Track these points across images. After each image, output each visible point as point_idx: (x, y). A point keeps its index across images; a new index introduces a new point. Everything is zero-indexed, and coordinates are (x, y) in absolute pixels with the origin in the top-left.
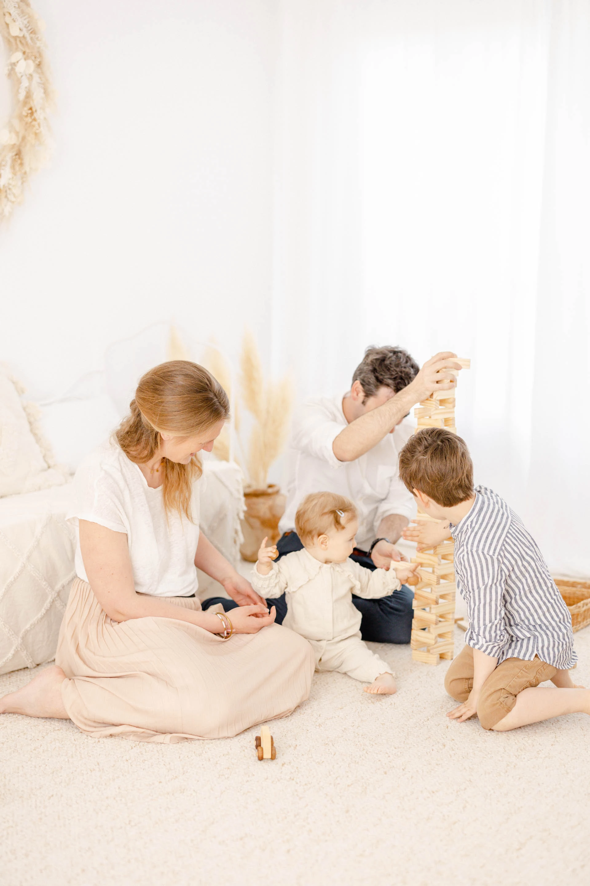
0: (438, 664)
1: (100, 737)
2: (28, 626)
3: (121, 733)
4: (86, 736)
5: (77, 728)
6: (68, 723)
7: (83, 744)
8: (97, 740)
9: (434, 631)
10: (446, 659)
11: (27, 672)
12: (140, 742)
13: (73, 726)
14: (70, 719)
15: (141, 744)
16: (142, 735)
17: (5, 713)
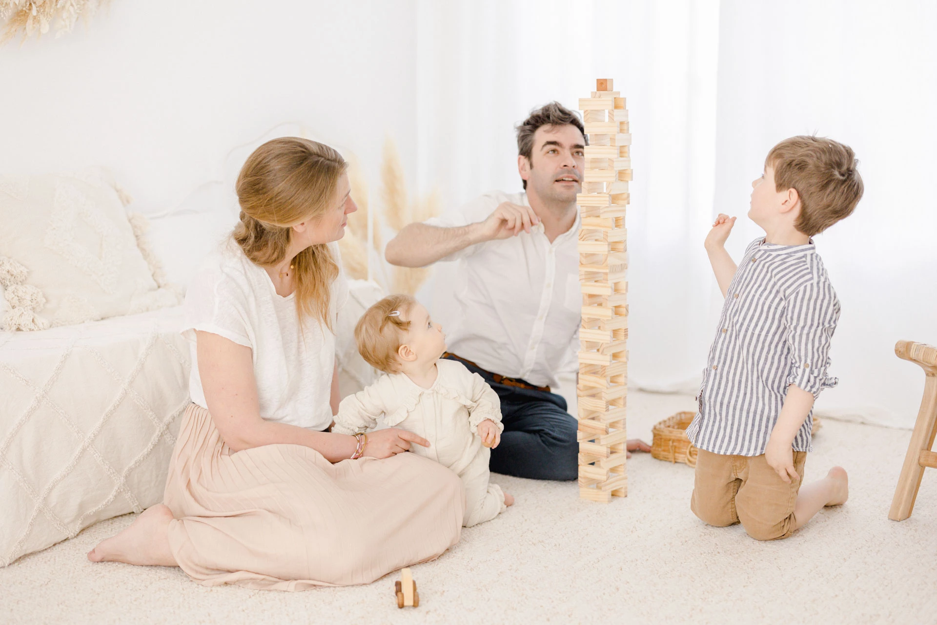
0: (610, 502)
1: (213, 586)
2: (132, 464)
3: (238, 581)
4: (196, 585)
5: (187, 576)
6: (177, 571)
7: (192, 593)
8: (209, 589)
9: (606, 464)
10: (619, 496)
11: (133, 517)
12: (260, 590)
13: (182, 574)
14: (179, 567)
15: (261, 592)
16: (263, 582)
17: (103, 562)
